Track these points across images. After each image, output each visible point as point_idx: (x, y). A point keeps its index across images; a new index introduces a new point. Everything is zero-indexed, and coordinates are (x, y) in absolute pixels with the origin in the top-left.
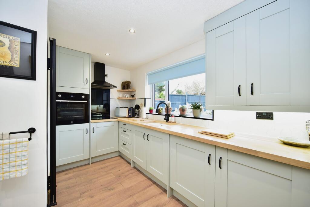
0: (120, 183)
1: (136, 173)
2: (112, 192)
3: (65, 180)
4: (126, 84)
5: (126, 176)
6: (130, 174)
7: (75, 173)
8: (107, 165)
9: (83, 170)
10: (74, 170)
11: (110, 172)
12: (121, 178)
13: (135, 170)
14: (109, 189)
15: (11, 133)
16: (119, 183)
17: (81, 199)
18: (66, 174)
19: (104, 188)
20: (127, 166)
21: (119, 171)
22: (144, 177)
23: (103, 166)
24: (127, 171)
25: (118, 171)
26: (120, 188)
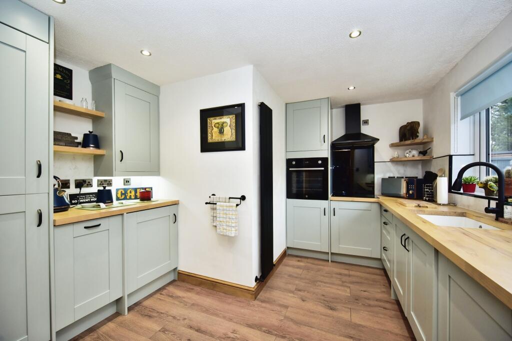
0: (350, 309)
1: (394, 312)
2: (330, 312)
3: (293, 266)
4: (408, 130)
5: (369, 306)
6: (380, 307)
7: (307, 264)
8: (352, 273)
9: (317, 265)
10: (309, 260)
11: (349, 285)
12: (357, 303)
13: (396, 307)
14: (328, 306)
15: (230, 198)
16: (348, 308)
17: (292, 295)
18: (299, 261)
19: (325, 301)
20: (384, 292)
21: (365, 291)
22: (406, 331)
23: (346, 272)
24: (377, 300)
25: (362, 290)
26: (344, 315)
